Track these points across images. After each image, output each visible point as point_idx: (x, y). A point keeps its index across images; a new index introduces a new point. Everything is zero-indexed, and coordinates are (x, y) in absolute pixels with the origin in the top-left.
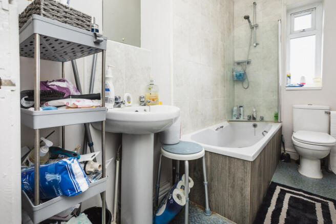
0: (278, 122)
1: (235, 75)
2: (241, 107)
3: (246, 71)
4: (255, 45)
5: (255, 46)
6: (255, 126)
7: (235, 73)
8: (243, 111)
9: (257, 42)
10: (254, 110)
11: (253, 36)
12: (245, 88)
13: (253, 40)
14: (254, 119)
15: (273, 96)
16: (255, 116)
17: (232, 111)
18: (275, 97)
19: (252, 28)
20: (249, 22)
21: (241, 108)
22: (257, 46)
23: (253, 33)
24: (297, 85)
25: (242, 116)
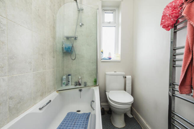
0: (97, 86)
1: (64, 48)
2: (69, 75)
3: (74, 45)
4: (81, 24)
5: (81, 26)
6: (80, 90)
7: (64, 46)
8: (71, 79)
9: (82, 23)
10: (80, 77)
11: (79, 17)
12: (72, 59)
13: (79, 21)
14: (80, 84)
15: (93, 66)
16: (80, 83)
17: (62, 80)
18: (95, 67)
19: (79, 10)
20: (77, 4)
21: (70, 77)
22: (83, 26)
23: (79, 14)
24: (107, 58)
25: (70, 83)
